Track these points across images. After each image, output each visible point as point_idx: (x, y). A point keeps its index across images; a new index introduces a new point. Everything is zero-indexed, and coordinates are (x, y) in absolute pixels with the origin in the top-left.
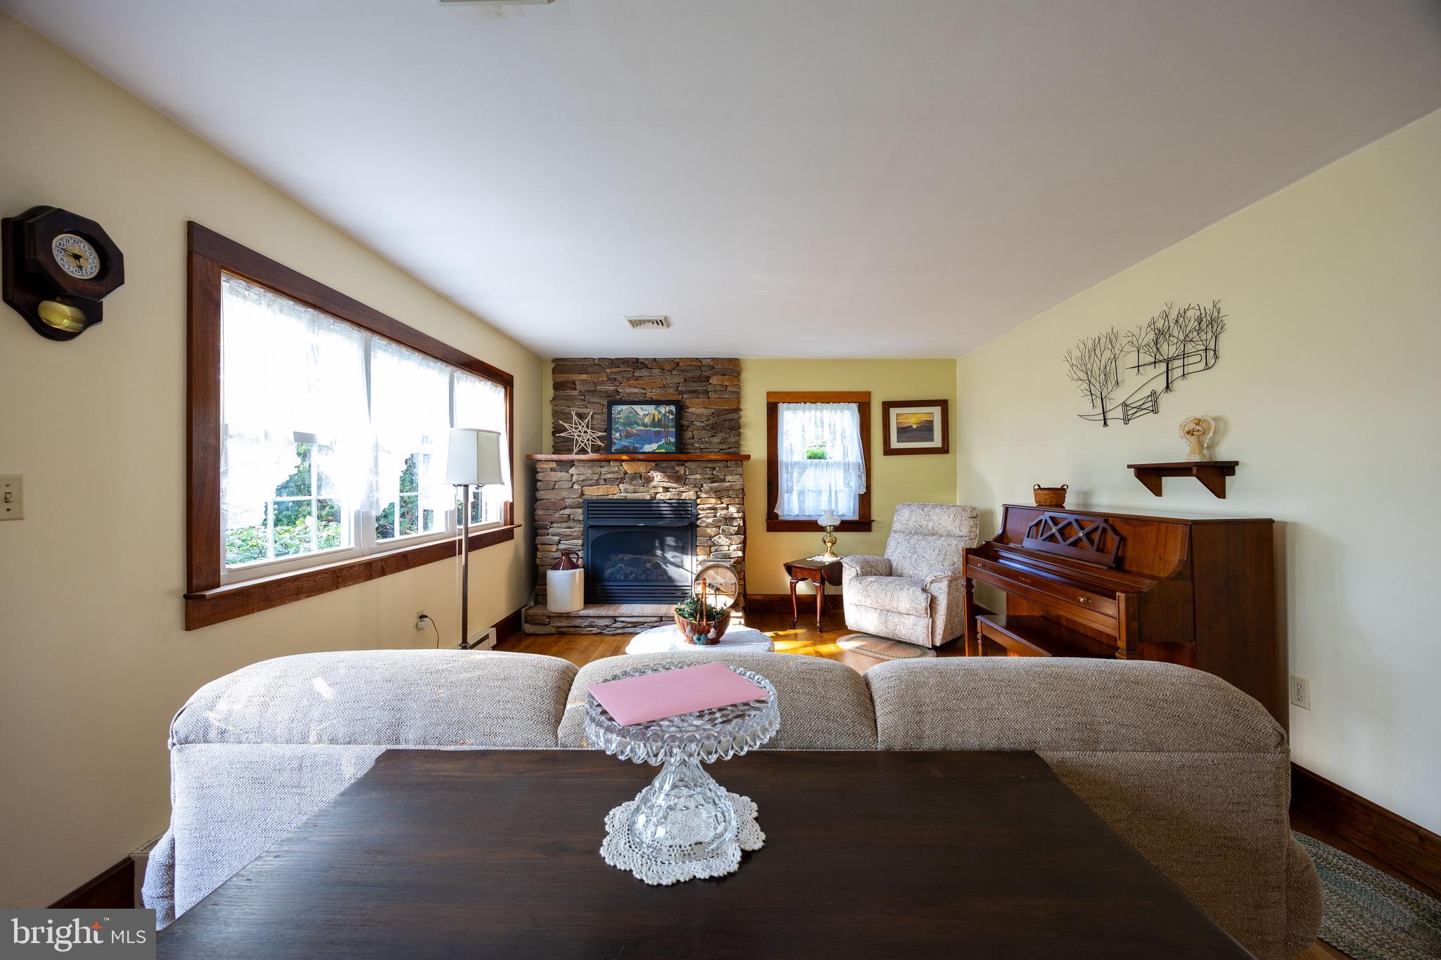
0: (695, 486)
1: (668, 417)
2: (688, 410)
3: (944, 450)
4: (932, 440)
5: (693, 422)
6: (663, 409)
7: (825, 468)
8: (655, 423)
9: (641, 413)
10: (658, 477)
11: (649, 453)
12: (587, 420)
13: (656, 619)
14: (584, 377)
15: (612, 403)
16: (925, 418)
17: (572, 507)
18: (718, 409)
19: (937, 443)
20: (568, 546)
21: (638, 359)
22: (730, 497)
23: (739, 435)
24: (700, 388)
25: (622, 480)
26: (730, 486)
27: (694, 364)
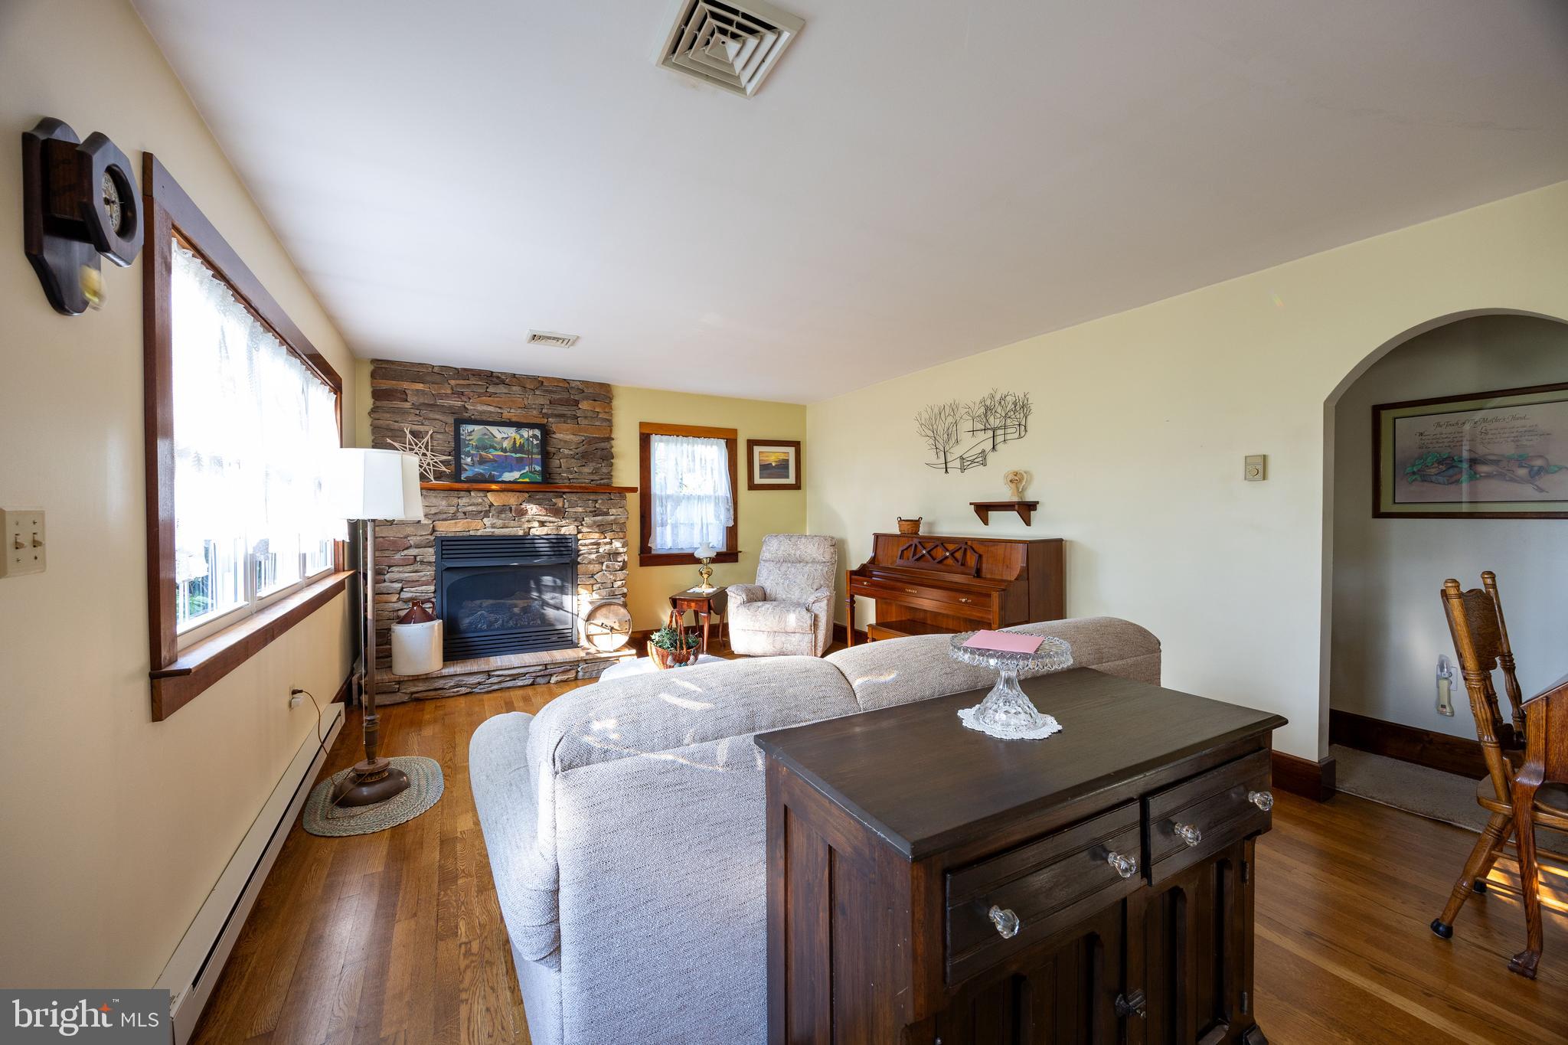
0: (576, 521)
1: (532, 442)
2: (554, 436)
3: (797, 486)
4: (787, 477)
5: (560, 449)
6: (526, 433)
7: (696, 502)
8: (515, 449)
9: (499, 436)
10: (533, 509)
11: (510, 482)
12: (425, 440)
13: (540, 668)
14: (420, 386)
15: (459, 422)
16: (782, 457)
17: (417, 546)
18: (589, 437)
19: (791, 480)
20: (415, 594)
21: (492, 372)
22: (614, 531)
23: (611, 465)
24: (570, 412)
25: (486, 514)
26: (615, 519)
27: (561, 385)
